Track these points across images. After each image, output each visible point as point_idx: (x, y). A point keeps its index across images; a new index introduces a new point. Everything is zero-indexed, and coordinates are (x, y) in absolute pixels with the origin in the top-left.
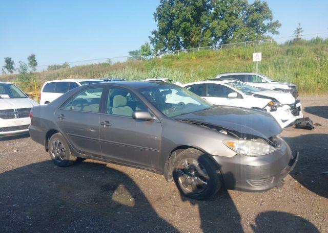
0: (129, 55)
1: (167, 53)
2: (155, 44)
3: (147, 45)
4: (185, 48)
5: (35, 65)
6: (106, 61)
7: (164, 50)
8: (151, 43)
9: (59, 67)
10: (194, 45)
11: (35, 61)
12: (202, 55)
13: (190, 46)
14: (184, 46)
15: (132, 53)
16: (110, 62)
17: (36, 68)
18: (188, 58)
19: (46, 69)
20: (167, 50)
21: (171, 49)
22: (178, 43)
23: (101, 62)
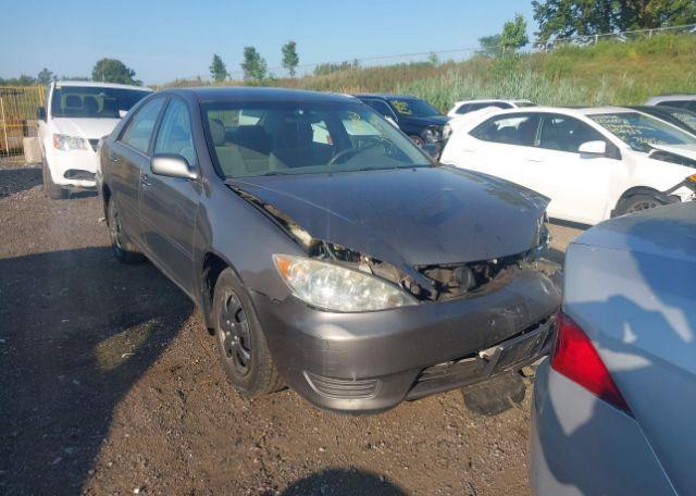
0: (478, 46)
1: (574, 43)
2: (546, 20)
3: (520, 20)
4: (623, 30)
5: (295, 63)
6: (425, 59)
7: (568, 34)
8: (535, 18)
9: (334, 68)
10: (649, 22)
11: (295, 55)
12: (657, 47)
13: (635, 25)
14: (619, 23)
15: (487, 41)
16: (434, 60)
17: (295, 69)
18: (616, 55)
19: (310, 71)
20: (575, 34)
21: (586, 32)
22: (607, 19)
23: (417, 60)
